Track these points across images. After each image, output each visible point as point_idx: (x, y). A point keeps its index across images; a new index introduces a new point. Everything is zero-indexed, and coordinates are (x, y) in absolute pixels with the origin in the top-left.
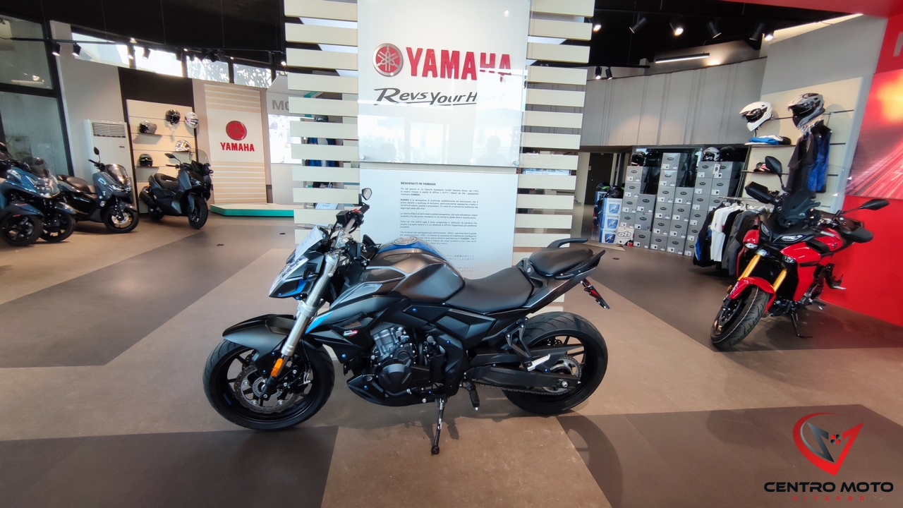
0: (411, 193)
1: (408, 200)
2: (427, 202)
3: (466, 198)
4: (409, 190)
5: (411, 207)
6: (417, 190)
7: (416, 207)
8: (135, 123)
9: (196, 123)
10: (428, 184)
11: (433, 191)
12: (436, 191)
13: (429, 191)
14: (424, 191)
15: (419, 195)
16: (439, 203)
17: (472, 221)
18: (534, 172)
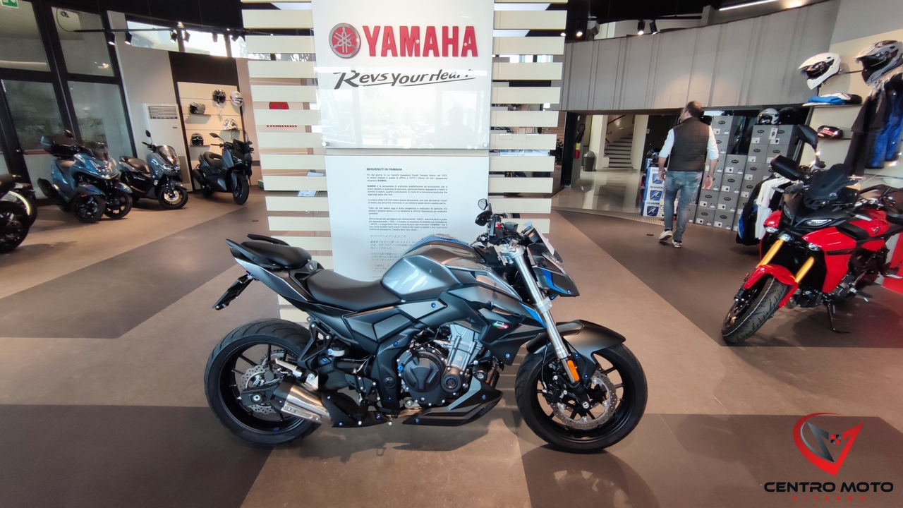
0: (377, 179)
1: (375, 186)
2: (394, 188)
3: (434, 182)
4: (375, 176)
5: (378, 193)
6: (383, 176)
7: (383, 193)
8: (186, 105)
9: (241, 102)
10: (394, 169)
11: (400, 176)
12: (403, 176)
13: (396, 177)
14: (391, 177)
15: (385, 181)
16: (407, 189)
17: (442, 206)
18: (509, 154)
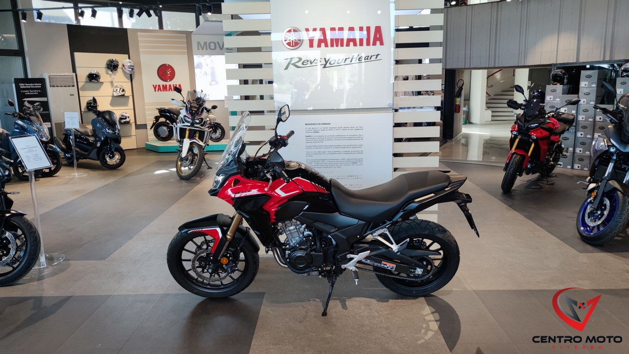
0: (313, 131)
1: (311, 136)
2: (325, 137)
3: (354, 132)
4: (311, 129)
5: (313, 141)
6: (317, 129)
7: (317, 141)
10: (326, 124)
13: (326, 129)
15: (319, 132)
16: (334, 137)
17: (360, 149)
18: (406, 110)
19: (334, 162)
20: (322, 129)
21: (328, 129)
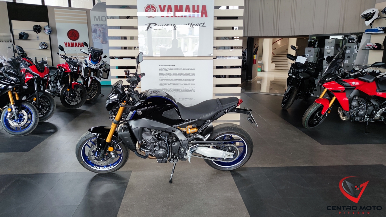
1: (163, 73)
2: (171, 74)
3: (189, 71)
4: (163, 69)
5: (164, 76)
6: (166, 69)
7: (166, 76)
10: (171, 66)
15: (167, 71)
16: (177, 74)
17: (193, 82)
18: (221, 58)
19: (177, 90)
20: (170, 69)
21: (173, 69)
